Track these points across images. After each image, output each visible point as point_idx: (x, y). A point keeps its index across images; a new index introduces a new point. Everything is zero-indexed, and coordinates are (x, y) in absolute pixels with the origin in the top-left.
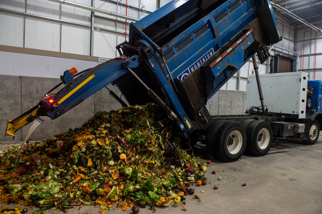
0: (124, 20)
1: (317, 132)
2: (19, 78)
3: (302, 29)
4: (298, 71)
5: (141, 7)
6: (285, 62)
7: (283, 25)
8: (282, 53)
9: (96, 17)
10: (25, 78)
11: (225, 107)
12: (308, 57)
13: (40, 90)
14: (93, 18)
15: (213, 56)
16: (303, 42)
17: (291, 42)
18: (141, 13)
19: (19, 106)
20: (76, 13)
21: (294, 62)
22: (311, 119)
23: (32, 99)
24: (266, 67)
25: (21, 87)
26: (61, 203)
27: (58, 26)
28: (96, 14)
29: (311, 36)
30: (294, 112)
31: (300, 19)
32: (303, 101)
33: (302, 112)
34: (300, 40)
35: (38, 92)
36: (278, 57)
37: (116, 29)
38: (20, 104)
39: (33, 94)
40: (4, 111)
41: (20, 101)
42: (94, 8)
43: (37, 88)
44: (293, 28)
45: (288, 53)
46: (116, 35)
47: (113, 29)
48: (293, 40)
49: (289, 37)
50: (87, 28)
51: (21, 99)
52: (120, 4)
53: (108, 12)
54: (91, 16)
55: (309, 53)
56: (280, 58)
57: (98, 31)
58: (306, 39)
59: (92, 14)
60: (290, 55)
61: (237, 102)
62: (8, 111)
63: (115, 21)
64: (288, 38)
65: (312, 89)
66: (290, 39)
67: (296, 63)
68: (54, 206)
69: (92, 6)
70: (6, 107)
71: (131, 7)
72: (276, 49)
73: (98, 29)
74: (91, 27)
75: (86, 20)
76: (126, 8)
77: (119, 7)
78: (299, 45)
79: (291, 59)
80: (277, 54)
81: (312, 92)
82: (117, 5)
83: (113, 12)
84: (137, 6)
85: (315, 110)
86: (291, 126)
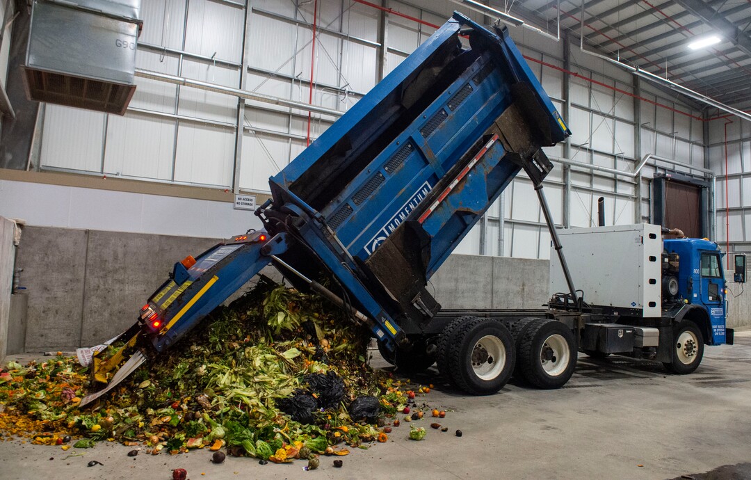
0: (306, 113)
1: (696, 347)
2: (84, 233)
3: (718, 118)
4: (717, 211)
5: (342, 84)
6: (683, 192)
7: (674, 110)
8: (672, 171)
9: (247, 107)
10: (95, 232)
11: (508, 294)
12: (738, 180)
13: (120, 256)
14: (242, 111)
15: (428, 197)
16: (724, 146)
17: (694, 146)
18: (342, 97)
19: (81, 285)
20: (209, 101)
21: (705, 193)
22: (676, 320)
23: (104, 273)
24: (636, 205)
25: (87, 250)
26: (123, 433)
27: (171, 127)
28: (248, 102)
29: (741, 133)
30: (634, 304)
31: (702, 98)
32: (653, 282)
33: (652, 304)
34: (717, 141)
35: (116, 258)
36: (663, 182)
37: (289, 131)
38: (83, 280)
39: (107, 264)
40: (53, 293)
41: (83, 275)
42: (244, 92)
43: (115, 252)
44: (698, 114)
45: (690, 171)
46: (288, 142)
47: (282, 130)
48: (702, 143)
49: (690, 136)
50: (230, 131)
51: (86, 270)
52: (297, 81)
53: (272, 98)
54: (239, 107)
55: (739, 171)
56: (666, 183)
57: (251, 135)
58: (728, 140)
59: (239, 102)
60: (696, 176)
61: (538, 285)
62: (60, 295)
63: (288, 115)
64: (688, 138)
65: (678, 257)
66: (693, 140)
67: (711, 194)
68: (110, 435)
69: (240, 88)
70: (57, 286)
71: (320, 86)
72: (658, 163)
73: (250, 132)
74: (237, 128)
75: (227, 115)
76: (309, 89)
77: (295, 86)
78: (716, 153)
79: (697, 186)
80: (659, 174)
81: (676, 264)
82: (291, 82)
83: (281, 97)
84: (334, 85)
85: (686, 301)
86: (625, 331)
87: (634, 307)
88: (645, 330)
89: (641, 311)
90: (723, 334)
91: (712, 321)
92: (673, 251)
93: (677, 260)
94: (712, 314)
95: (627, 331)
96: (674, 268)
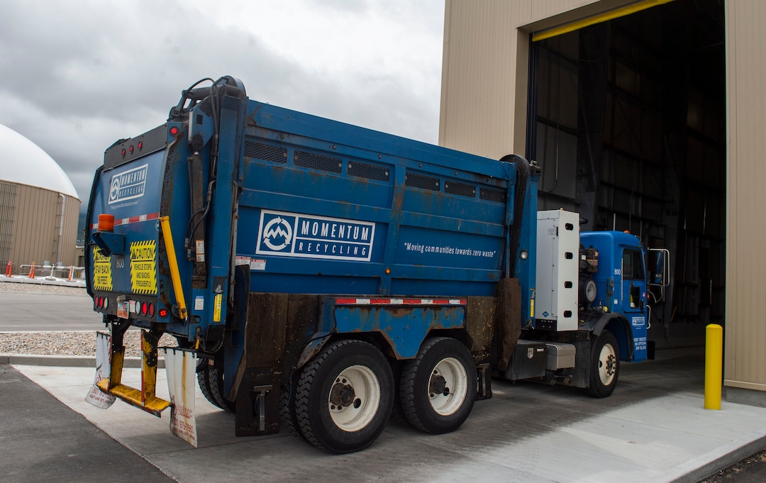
1: (614, 365)
22: (594, 333)
30: (546, 314)
32: (568, 285)
33: (568, 314)
65: (596, 254)
81: (594, 262)
85: (606, 309)
86: (535, 351)
87: (547, 318)
88: (559, 347)
89: (555, 323)
90: (645, 348)
91: (634, 333)
92: (591, 247)
93: (596, 258)
94: (634, 324)
95: (538, 350)
96: (592, 267)
